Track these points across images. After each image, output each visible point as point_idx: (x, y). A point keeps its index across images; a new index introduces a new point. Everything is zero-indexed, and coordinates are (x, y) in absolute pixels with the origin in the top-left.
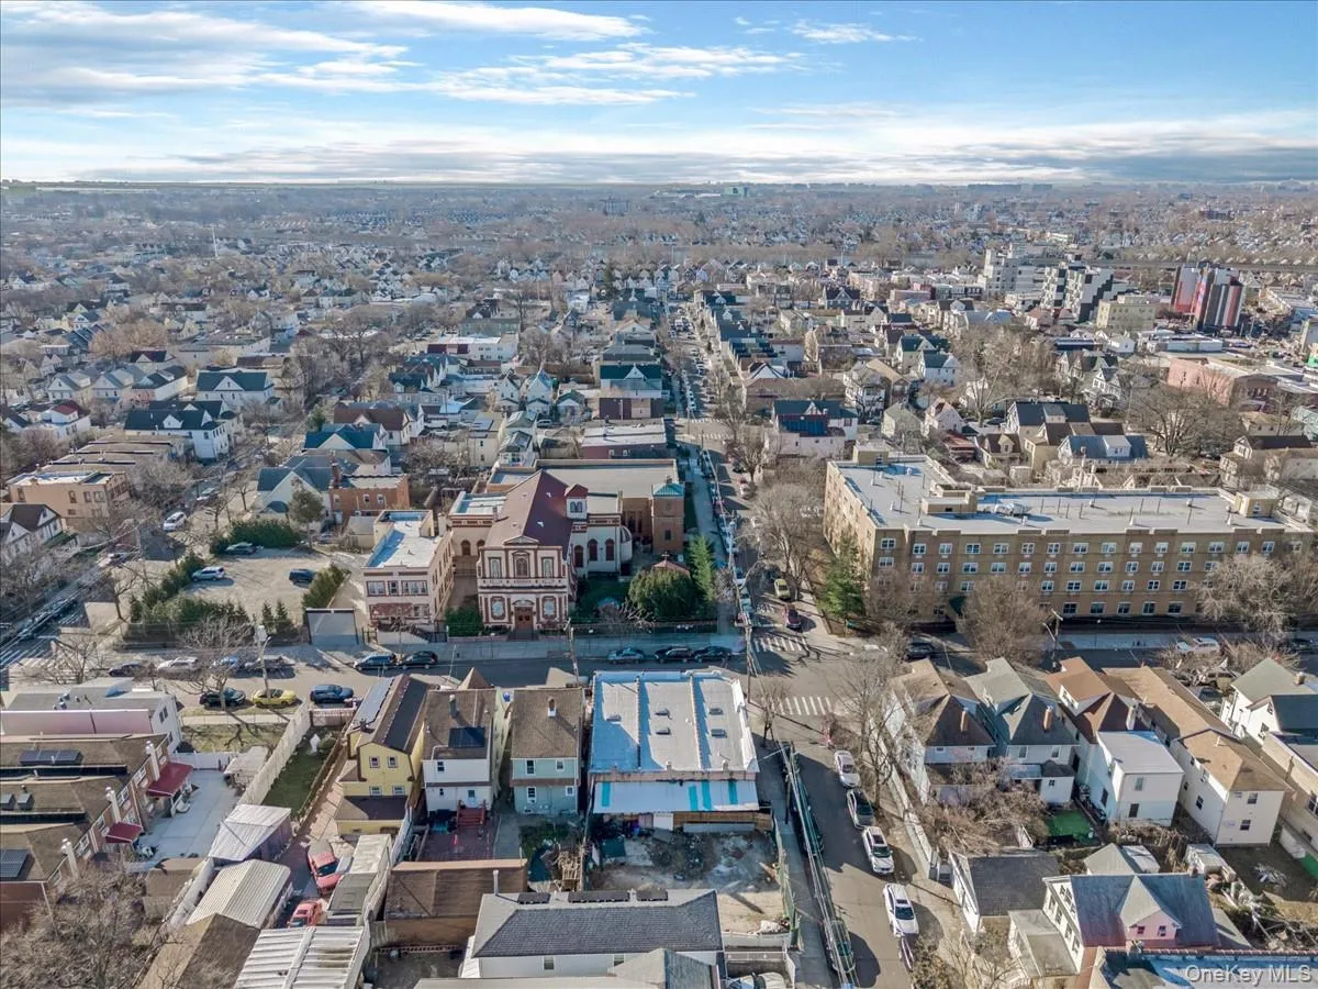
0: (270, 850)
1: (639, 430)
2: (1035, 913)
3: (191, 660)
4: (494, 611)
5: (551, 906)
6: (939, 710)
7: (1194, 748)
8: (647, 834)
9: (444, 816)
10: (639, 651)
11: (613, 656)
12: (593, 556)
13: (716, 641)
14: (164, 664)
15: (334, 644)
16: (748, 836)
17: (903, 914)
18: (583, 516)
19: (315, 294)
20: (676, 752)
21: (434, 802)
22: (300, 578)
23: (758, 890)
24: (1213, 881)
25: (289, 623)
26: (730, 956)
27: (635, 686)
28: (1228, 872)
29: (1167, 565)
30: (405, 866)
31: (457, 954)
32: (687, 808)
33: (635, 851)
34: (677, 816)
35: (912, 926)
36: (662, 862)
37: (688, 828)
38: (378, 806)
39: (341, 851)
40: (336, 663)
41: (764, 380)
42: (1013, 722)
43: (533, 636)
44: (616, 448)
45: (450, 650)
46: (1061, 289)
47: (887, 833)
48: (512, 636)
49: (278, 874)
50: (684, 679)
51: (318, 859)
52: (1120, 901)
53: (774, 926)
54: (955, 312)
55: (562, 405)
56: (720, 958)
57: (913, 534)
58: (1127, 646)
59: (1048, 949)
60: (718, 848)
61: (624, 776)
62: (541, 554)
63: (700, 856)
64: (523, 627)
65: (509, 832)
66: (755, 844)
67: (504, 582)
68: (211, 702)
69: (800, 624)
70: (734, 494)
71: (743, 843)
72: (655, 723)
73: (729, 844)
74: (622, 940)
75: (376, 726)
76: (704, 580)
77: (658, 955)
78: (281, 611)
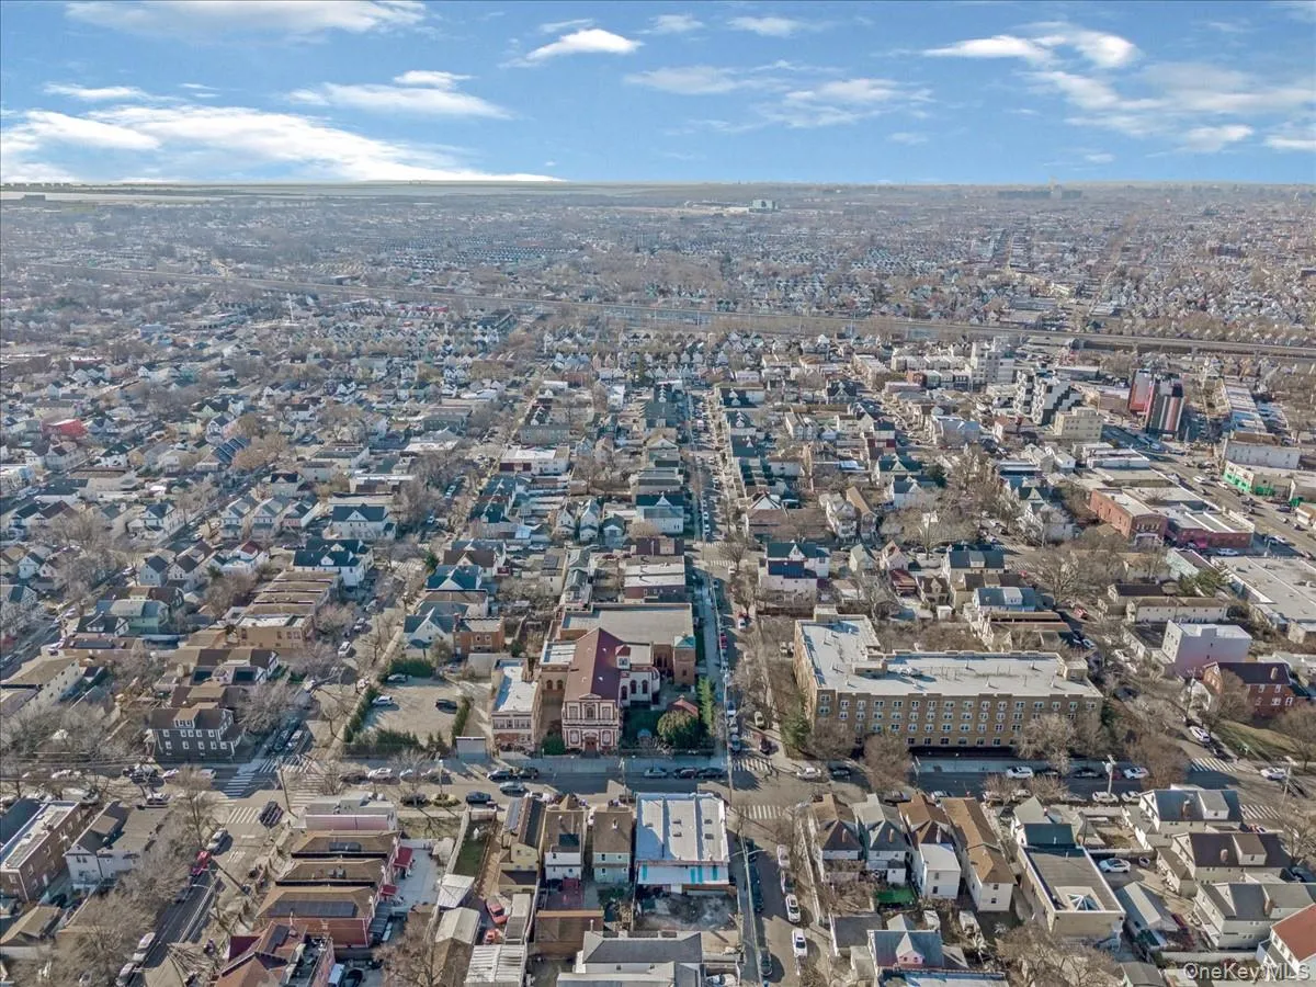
0: (468, 901)
1: (663, 568)
2: (862, 948)
3: (389, 770)
4: (571, 738)
5: (620, 939)
6: (833, 828)
7: (972, 856)
8: (668, 895)
9: (555, 882)
10: (664, 770)
11: (647, 773)
12: (634, 691)
13: (715, 763)
14: (371, 773)
15: (473, 759)
16: (723, 898)
17: (800, 945)
18: (627, 667)
19: (394, 387)
20: (683, 850)
21: (550, 874)
22: (444, 706)
23: (726, 929)
24: (968, 932)
25: (444, 744)
26: (708, 965)
27: (661, 802)
28: (977, 927)
29: (1007, 715)
30: (543, 914)
31: (571, 961)
32: (690, 882)
33: (661, 906)
34: (685, 887)
35: (803, 952)
36: (675, 912)
37: (690, 893)
38: (520, 876)
39: (504, 902)
40: (475, 773)
41: (763, 511)
42: (874, 836)
43: (597, 755)
44: (650, 590)
45: (545, 764)
46: (1029, 391)
47: (799, 899)
48: (584, 755)
49: (474, 915)
50: (690, 799)
51: (493, 908)
52: (897, 944)
53: (733, 950)
54: (934, 418)
55: (607, 529)
56: (702, 967)
57: (840, 695)
58: (976, 770)
59: (864, 967)
60: (705, 905)
61: (655, 863)
62: (602, 705)
63: (696, 909)
64: (590, 750)
65: (591, 894)
66: (726, 903)
67: (578, 722)
68: (408, 802)
69: (769, 749)
70: (734, 627)
71: (719, 902)
72: (673, 829)
73: (712, 903)
74: (654, 956)
75: (518, 832)
76: (707, 718)
77: (671, 964)
78: (440, 738)
